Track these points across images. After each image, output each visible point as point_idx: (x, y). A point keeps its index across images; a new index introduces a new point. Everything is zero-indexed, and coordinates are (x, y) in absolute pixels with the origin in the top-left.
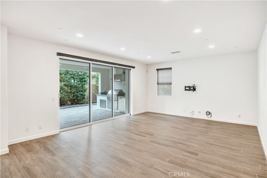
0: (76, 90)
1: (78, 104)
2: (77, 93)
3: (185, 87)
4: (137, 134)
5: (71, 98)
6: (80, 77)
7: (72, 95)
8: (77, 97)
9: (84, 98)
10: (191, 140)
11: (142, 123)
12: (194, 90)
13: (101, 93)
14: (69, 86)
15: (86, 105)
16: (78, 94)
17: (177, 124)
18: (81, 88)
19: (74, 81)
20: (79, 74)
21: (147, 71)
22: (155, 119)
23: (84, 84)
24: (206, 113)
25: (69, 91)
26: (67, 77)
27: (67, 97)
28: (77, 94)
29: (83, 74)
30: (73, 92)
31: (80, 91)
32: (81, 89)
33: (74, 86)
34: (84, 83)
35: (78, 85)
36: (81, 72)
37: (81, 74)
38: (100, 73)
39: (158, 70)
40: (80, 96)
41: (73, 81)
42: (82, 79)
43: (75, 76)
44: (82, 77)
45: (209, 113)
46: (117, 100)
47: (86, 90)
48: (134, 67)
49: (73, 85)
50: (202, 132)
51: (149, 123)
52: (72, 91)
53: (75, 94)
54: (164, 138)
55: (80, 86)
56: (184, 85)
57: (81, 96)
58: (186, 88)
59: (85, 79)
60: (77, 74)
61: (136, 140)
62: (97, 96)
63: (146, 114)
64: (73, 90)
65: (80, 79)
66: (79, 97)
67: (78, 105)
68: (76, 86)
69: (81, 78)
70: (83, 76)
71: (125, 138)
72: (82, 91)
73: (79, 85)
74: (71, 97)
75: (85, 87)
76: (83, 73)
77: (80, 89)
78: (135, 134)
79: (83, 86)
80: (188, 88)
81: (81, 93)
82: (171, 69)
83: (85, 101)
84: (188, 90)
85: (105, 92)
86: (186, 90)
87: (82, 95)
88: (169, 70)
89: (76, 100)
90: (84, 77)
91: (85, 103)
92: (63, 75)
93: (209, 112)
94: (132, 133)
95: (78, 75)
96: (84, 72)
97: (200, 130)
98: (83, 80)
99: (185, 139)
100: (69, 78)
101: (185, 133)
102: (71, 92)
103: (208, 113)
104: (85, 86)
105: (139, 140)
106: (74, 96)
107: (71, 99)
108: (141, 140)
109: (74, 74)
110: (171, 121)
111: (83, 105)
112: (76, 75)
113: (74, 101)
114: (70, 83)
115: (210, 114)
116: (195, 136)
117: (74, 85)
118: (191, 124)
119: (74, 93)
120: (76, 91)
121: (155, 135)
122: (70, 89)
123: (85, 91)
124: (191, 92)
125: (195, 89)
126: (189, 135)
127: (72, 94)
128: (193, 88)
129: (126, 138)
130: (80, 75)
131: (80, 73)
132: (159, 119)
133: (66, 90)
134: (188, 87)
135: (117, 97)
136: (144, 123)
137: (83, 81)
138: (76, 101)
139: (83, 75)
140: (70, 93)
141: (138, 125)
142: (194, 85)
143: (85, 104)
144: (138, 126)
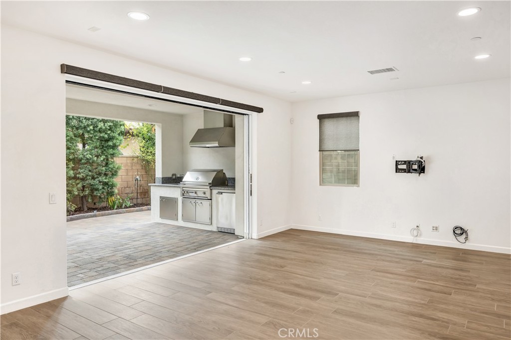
0: (90, 171)
1: (94, 209)
2: (93, 178)
3: (397, 163)
4: (292, 293)
5: (76, 193)
6: (102, 135)
7: (80, 186)
8: (93, 189)
9: (111, 194)
10: (443, 306)
11: (292, 259)
12: (422, 169)
13: (163, 178)
14: (70, 160)
15: (117, 213)
16: (96, 181)
17: (383, 260)
18: (103, 166)
19: (84, 146)
20: (99, 127)
21: (292, 121)
22: (321, 248)
23: (113, 154)
24: (454, 232)
25: (71, 173)
28: (92, 182)
29: (110, 126)
30: (80, 176)
31: (100, 174)
32: (104, 168)
33: (83, 161)
34: (111, 151)
35: (95, 158)
36: (104, 121)
37: (104, 128)
38: (161, 124)
39: (321, 118)
40: (101, 187)
41: (80, 146)
42: (107, 141)
43: (88, 132)
44: (106, 136)
45: (460, 232)
46: (211, 199)
47: (116, 172)
48: (260, 110)
49: (81, 156)
50: (458, 283)
51: (310, 261)
52: (79, 173)
53: (87, 182)
54: (368, 300)
55: (102, 159)
56: (394, 158)
57: (103, 188)
58: (400, 167)
59: (115, 141)
60: (91, 127)
61: (294, 309)
62: (151, 187)
63: (290, 234)
64: (83, 172)
65: (101, 140)
66: (97, 190)
67: (95, 212)
68: (91, 161)
69: (103, 137)
70: (109, 132)
71: (263, 305)
72: (106, 175)
73: (97, 156)
74: (75, 189)
75: (113, 162)
76: (109, 124)
77: (100, 168)
78: (284, 291)
79: (107, 160)
80: (404, 167)
81: (103, 179)
82: (355, 115)
83: (114, 203)
84: (405, 172)
85: (174, 177)
86: (398, 170)
87: (106, 184)
88: (353, 119)
89: (90, 198)
90: (112, 134)
91: (116, 207)
93: (461, 229)
94: (276, 289)
95: (96, 129)
96: (112, 122)
97: (452, 278)
98: (110, 143)
99: (423, 302)
100: (71, 138)
101: (416, 284)
102: (75, 178)
103: (458, 232)
104: (115, 159)
105: (301, 308)
106: (84, 187)
107: (77, 195)
108: (307, 309)
109: (85, 127)
110: (366, 253)
111: (110, 211)
112: (91, 130)
113: (85, 201)
114: (73, 151)
115: (464, 234)
116: (445, 293)
117: (84, 156)
118: (420, 259)
119: (83, 179)
120: (90, 173)
121: (340, 294)
122: (73, 169)
123: (114, 174)
124: (414, 176)
125: (424, 167)
126: (429, 290)
127: (78, 181)
128: (419, 167)
129: (266, 303)
130: (100, 131)
131: (101, 125)
132: (330, 249)
134: (405, 162)
135: (211, 190)
136: (295, 259)
137: (110, 146)
138: (90, 200)
139: (109, 130)
140: (74, 181)
141: (282, 267)
142: (422, 158)
143: (115, 211)
144: (282, 269)
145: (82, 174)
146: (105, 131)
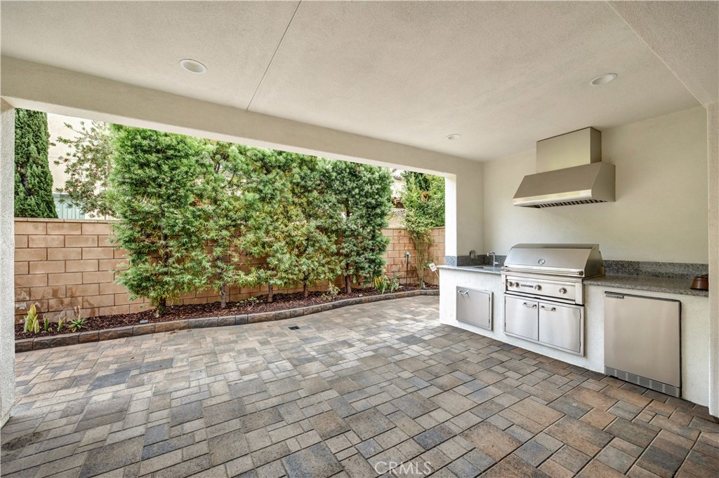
0: (354, 245)
1: (359, 291)
2: (358, 254)
5: (340, 273)
6: (368, 200)
7: (343, 264)
8: (359, 268)
9: (378, 273)
13: (458, 257)
14: (333, 232)
15: (385, 299)
16: (362, 259)
18: (369, 240)
19: (348, 215)
20: (366, 190)
23: (380, 225)
25: (334, 248)
26: (325, 201)
27: (326, 269)
28: (357, 259)
29: (378, 189)
30: (344, 251)
31: (365, 249)
32: (370, 242)
33: (347, 233)
34: (378, 221)
35: (361, 230)
37: (370, 191)
40: (367, 265)
41: (343, 215)
42: (374, 208)
43: (353, 196)
44: (373, 201)
46: (584, 305)
47: (384, 246)
49: (345, 227)
52: (343, 248)
53: (351, 259)
55: (369, 230)
57: (369, 267)
59: (383, 208)
60: (357, 191)
62: (440, 271)
64: (347, 247)
65: (368, 208)
66: (362, 268)
67: (361, 297)
68: (356, 233)
69: (370, 203)
70: (377, 197)
72: (372, 250)
73: (363, 227)
74: (338, 268)
75: (381, 234)
77: (366, 242)
79: (374, 231)
81: (369, 255)
83: (381, 286)
87: (372, 261)
89: (355, 278)
90: (380, 199)
91: (384, 290)
92: (315, 193)
95: (361, 192)
98: (378, 211)
100: (334, 204)
102: (338, 254)
104: (383, 231)
106: (347, 265)
107: (340, 276)
109: (349, 192)
112: (356, 194)
113: (349, 282)
114: (336, 221)
117: (349, 227)
119: (347, 256)
120: (355, 248)
122: (336, 243)
123: (382, 249)
127: (341, 258)
130: (366, 196)
133: (324, 247)
135: (584, 286)
137: (377, 214)
138: (354, 281)
139: (377, 194)
140: (337, 257)
143: (383, 295)
145: (346, 250)
146: (371, 195)
